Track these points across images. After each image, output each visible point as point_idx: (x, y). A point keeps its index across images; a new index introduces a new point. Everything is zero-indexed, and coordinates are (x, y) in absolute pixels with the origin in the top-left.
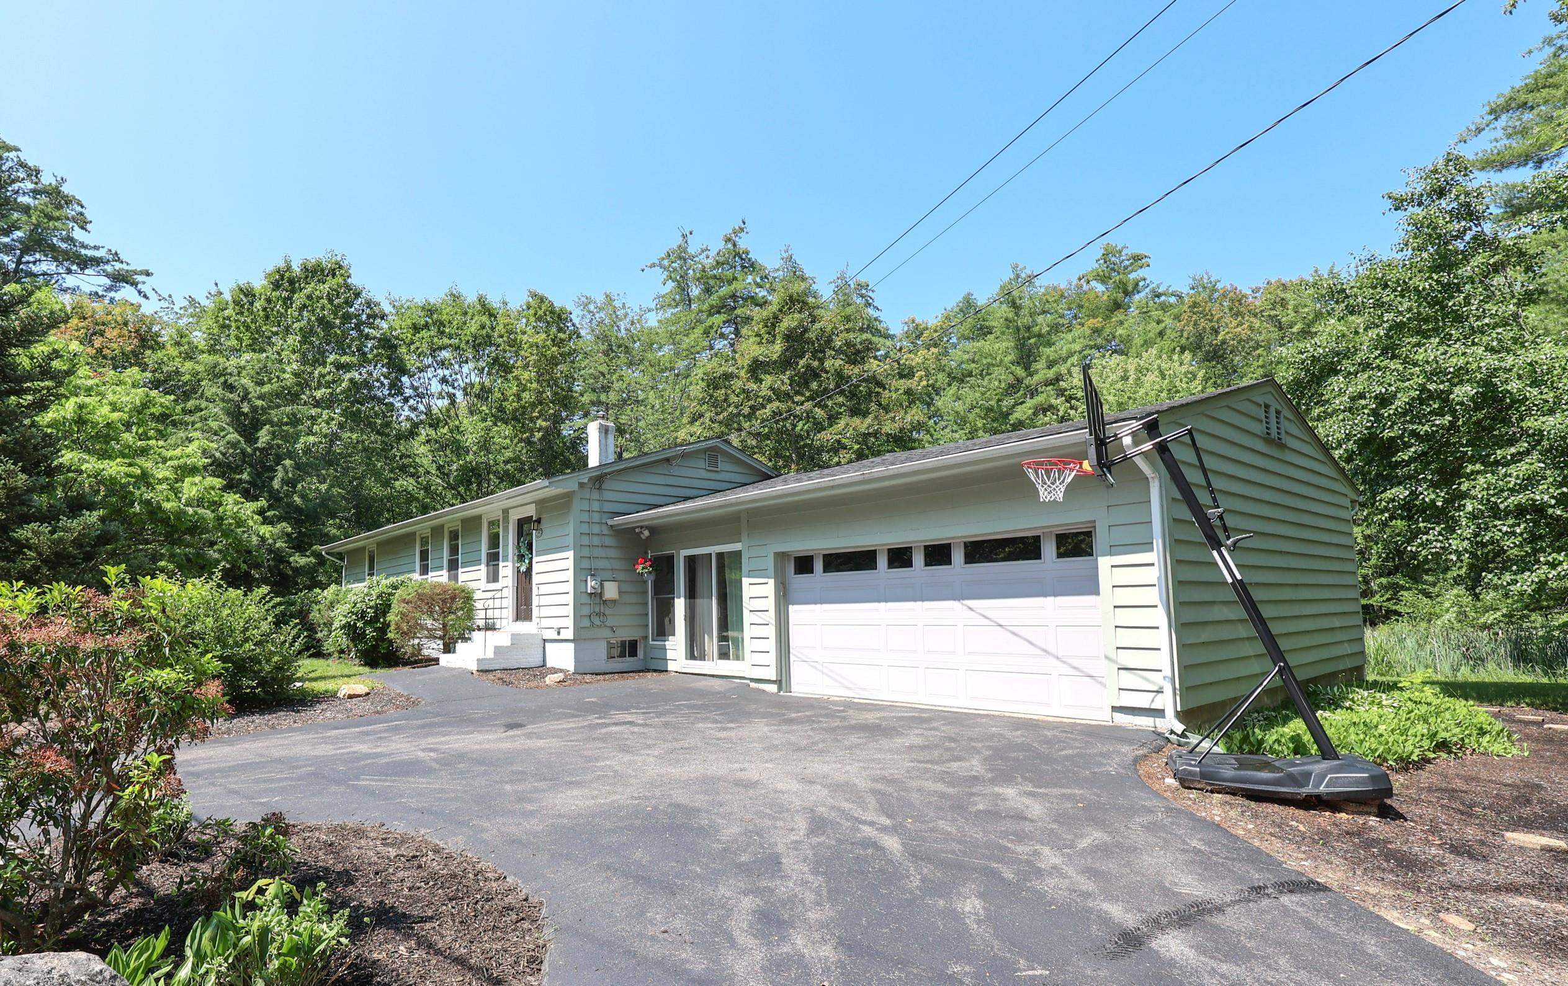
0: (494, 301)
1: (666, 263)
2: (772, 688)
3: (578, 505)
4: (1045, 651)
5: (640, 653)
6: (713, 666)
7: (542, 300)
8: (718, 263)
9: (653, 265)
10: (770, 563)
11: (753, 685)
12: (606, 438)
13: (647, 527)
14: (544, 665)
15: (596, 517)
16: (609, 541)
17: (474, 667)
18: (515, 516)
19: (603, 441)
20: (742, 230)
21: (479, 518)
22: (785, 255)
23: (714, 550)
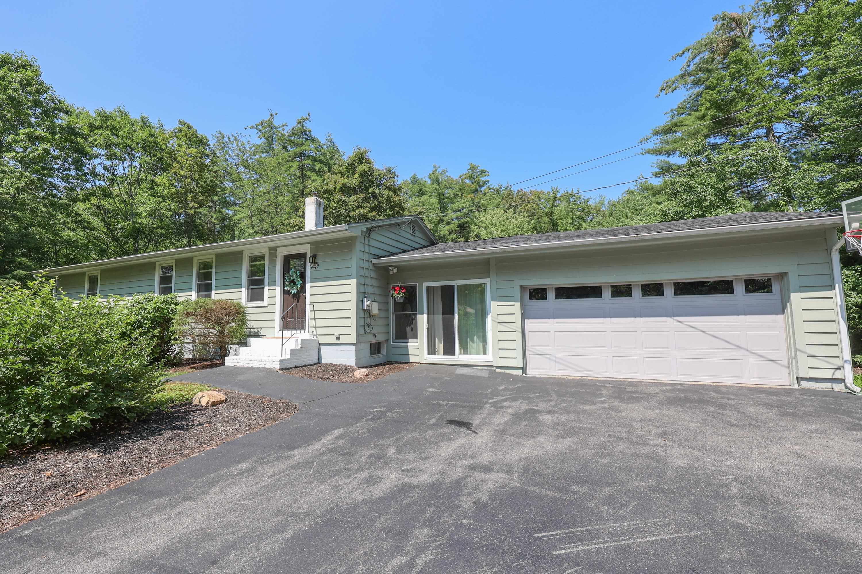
0: (153, 122)
1: (260, 127)
2: (519, 372)
3: (359, 247)
4: (738, 346)
5: (384, 351)
6: (440, 358)
7: (189, 127)
8: (293, 134)
9: (252, 127)
10: (517, 292)
11: (498, 370)
12: (319, 209)
13: (395, 267)
14: (319, 362)
15: (367, 257)
16: (373, 274)
17: (277, 366)
18: (281, 253)
19: (318, 211)
20: (307, 119)
21: (240, 253)
22: (329, 138)
23: (456, 283)
